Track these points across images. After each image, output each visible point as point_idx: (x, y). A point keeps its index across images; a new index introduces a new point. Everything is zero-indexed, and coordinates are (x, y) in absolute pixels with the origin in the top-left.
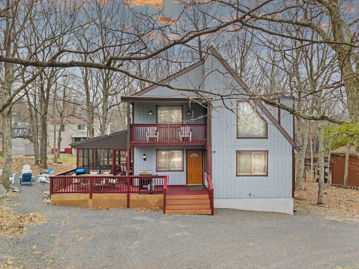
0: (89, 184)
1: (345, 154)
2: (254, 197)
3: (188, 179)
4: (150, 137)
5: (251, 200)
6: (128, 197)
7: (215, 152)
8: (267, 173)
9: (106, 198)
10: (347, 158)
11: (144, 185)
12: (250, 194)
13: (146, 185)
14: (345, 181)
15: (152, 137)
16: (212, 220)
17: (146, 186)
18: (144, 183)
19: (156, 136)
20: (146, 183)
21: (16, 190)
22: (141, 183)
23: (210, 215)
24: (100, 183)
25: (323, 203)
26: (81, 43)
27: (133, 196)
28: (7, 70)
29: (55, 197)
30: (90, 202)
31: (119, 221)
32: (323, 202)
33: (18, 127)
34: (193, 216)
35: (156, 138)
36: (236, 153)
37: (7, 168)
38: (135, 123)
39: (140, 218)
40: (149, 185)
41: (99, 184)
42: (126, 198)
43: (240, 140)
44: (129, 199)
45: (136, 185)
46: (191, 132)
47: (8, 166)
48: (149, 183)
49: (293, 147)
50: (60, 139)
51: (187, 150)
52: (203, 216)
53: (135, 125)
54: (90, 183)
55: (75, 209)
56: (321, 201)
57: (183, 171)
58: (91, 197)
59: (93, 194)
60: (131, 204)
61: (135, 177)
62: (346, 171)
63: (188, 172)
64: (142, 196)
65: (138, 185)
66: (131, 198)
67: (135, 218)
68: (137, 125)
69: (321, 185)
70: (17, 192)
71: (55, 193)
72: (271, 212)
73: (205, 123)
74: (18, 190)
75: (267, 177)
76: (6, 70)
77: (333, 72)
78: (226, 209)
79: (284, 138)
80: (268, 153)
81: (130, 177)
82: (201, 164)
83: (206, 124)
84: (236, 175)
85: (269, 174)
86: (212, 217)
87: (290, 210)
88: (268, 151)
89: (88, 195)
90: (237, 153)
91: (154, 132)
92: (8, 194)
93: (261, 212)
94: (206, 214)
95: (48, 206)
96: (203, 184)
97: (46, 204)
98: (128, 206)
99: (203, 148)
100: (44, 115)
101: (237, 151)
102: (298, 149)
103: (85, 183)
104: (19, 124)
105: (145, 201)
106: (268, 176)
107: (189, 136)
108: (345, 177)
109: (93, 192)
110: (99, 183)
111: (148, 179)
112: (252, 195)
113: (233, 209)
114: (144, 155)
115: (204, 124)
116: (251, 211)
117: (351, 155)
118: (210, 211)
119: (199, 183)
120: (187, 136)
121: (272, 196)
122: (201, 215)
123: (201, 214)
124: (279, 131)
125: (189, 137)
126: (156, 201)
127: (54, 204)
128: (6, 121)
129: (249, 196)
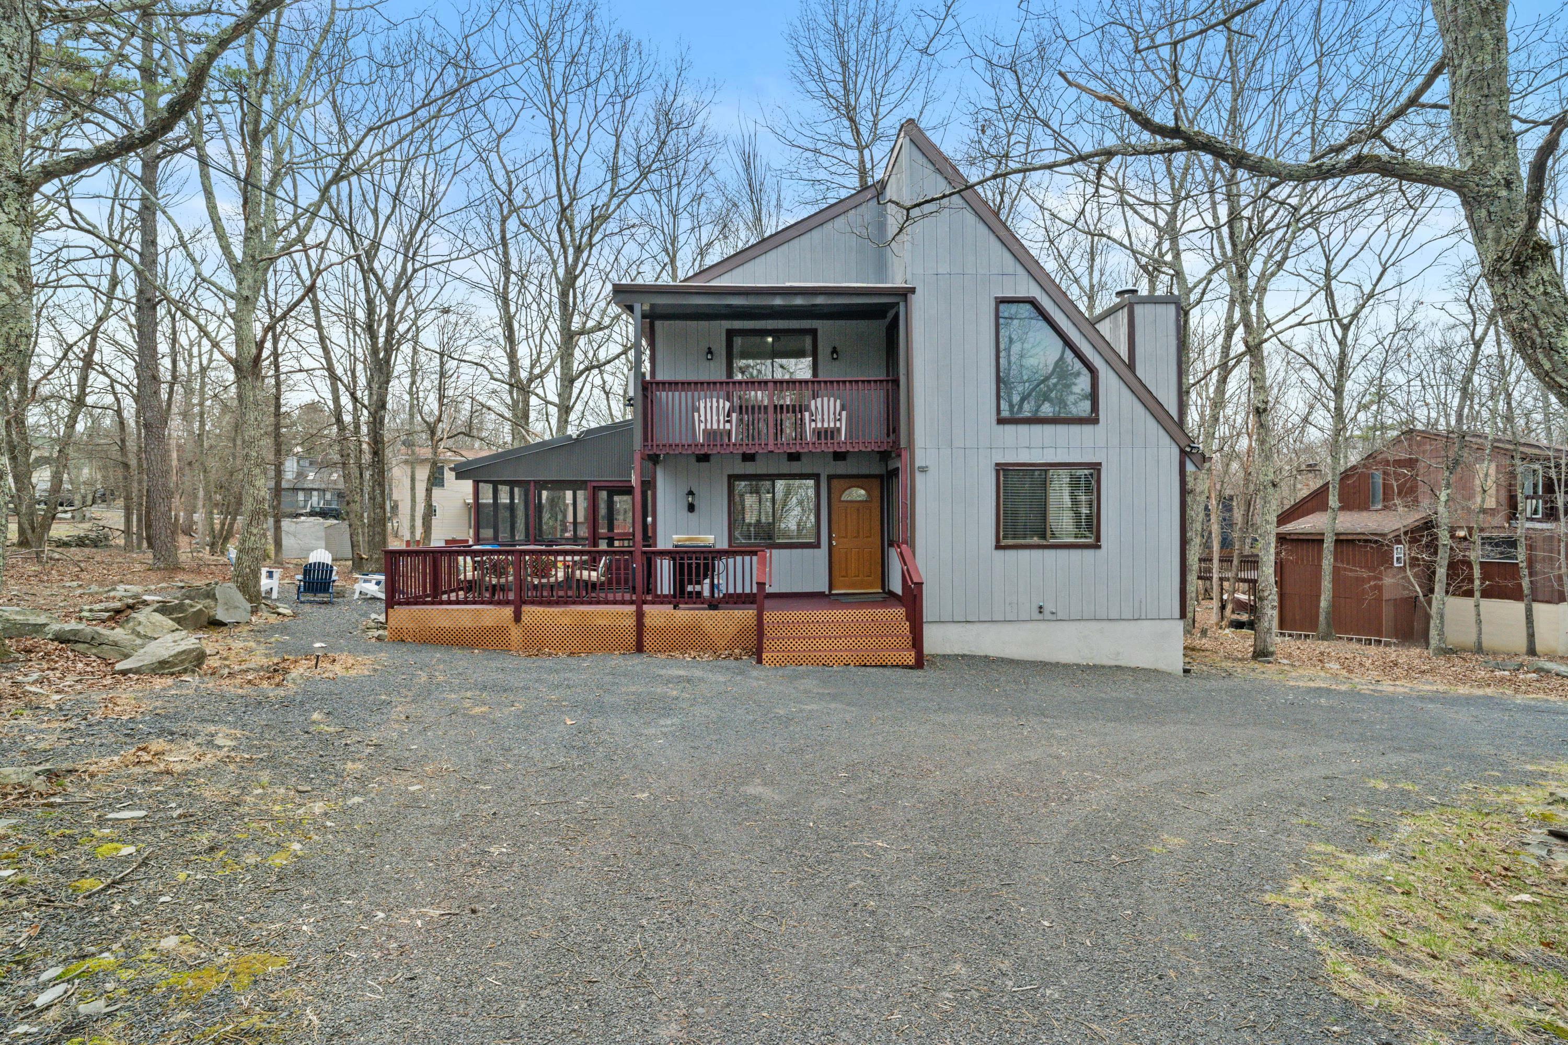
0: (511, 578)
1: (1323, 534)
2: (1054, 617)
3: (836, 573)
4: (709, 427)
5: (1042, 626)
6: (640, 615)
7: (923, 470)
8: (1098, 539)
9: (567, 621)
10: (1329, 545)
11: (690, 583)
12: (1041, 607)
13: (698, 583)
14: (1322, 618)
15: (715, 426)
16: (920, 680)
17: (698, 588)
18: (690, 574)
19: (728, 426)
20: (698, 575)
21: (280, 610)
22: (682, 574)
23: (911, 667)
24: (547, 576)
25: (1272, 654)
26: (489, 167)
27: (656, 614)
28: (251, 224)
29: (403, 615)
30: (515, 632)
31: (609, 679)
32: (1271, 649)
33: (306, 486)
34: (854, 669)
35: (729, 432)
36: (994, 474)
37: (253, 538)
38: (659, 377)
39: (682, 672)
40: (707, 581)
41: (544, 581)
42: (631, 622)
43: (1010, 429)
44: (643, 624)
45: (666, 592)
46: (844, 413)
47: (255, 531)
48: (705, 577)
49: (1182, 452)
50: (430, 511)
51: (830, 478)
52: (888, 672)
53: (658, 383)
54: (515, 575)
55: (467, 652)
56: (1266, 647)
57: (817, 545)
58: (517, 618)
59: (526, 608)
60: (647, 641)
61: (663, 553)
62: (1326, 584)
63: (834, 550)
65: (672, 589)
66: (647, 621)
67: (662, 672)
68: (664, 383)
69: (1266, 594)
70: (284, 615)
71: (400, 604)
72: (1110, 667)
73: (888, 375)
74: (287, 611)
75: (1097, 551)
76: (247, 224)
77: (1300, 229)
78: (963, 656)
79: (1152, 423)
80: (1099, 471)
81: (645, 553)
82: (878, 523)
83: (896, 382)
84: (994, 544)
85: (1103, 542)
86: (919, 673)
87: (1174, 661)
88: (1100, 464)
89: (508, 611)
90: (998, 472)
91: (721, 418)
92: (253, 619)
93: (1078, 665)
94: (897, 666)
95: (379, 644)
96: (883, 587)
97: (374, 640)
98: (640, 648)
99: (884, 472)
100: (376, 412)
101: (997, 465)
102: (1197, 459)
103: (499, 577)
104: (311, 476)
105: (693, 631)
106: (1099, 547)
107: (838, 425)
108: (1323, 604)
109: (525, 603)
110: (543, 577)
111: (702, 562)
112: (1047, 610)
113: (986, 657)
114: (691, 493)
115: (887, 381)
116: (1045, 664)
117: (1342, 537)
118: (913, 654)
119: (871, 587)
120: (832, 425)
121: (1113, 615)
122: (881, 669)
123: (881, 666)
124: (1136, 401)
125: (839, 430)
126: (732, 630)
127: (400, 639)
128: (248, 387)
129: (1036, 616)
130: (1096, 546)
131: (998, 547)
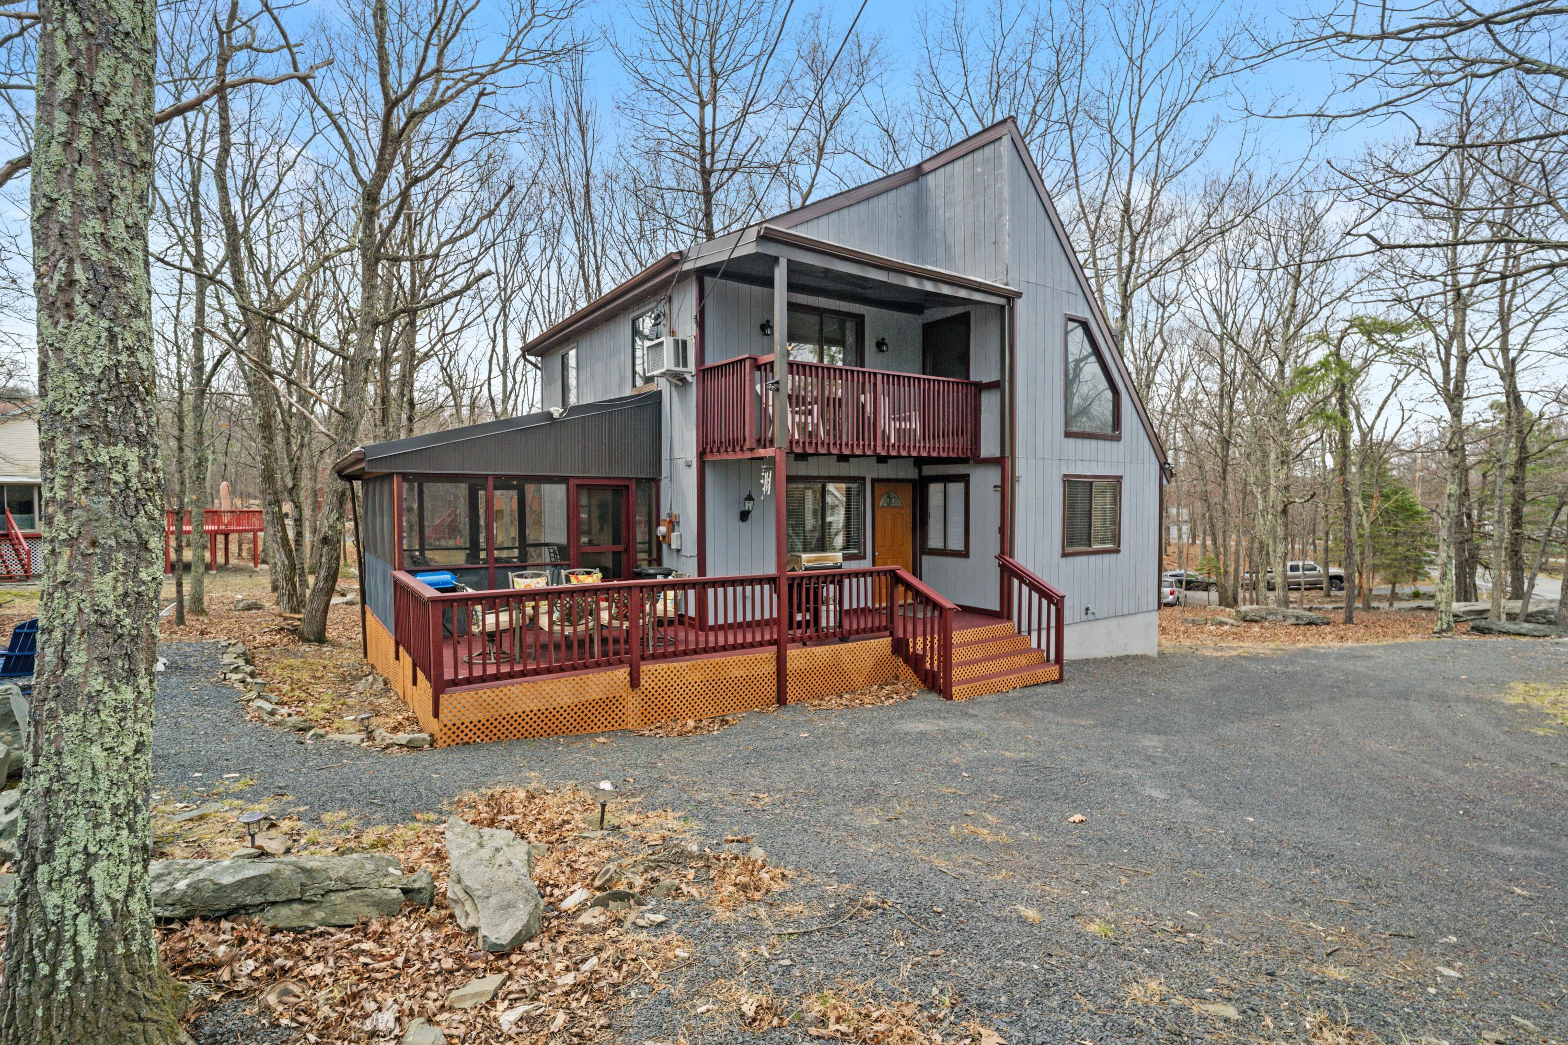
2: (1097, 617)
5: (1087, 626)
8: (1119, 544)
9: (695, 677)
12: (1087, 609)
27: (796, 657)
29: (466, 702)
34: (1028, 692)
36: (1060, 485)
42: (771, 668)
43: (1072, 442)
44: (785, 669)
49: (1161, 466)
51: (874, 481)
52: (1050, 690)
57: (863, 556)
58: (634, 682)
59: (644, 668)
63: (876, 560)
64: (822, 652)
65: (775, 615)
67: (904, 728)
71: (456, 683)
72: (1126, 657)
75: (1118, 555)
79: (1146, 442)
80: (1121, 484)
82: (911, 530)
84: (1061, 551)
85: (1122, 548)
87: (1154, 646)
88: (1121, 477)
89: (622, 674)
90: (1065, 483)
93: (1110, 659)
98: (784, 700)
99: (917, 477)
101: (1065, 476)
105: (835, 667)
106: (1120, 552)
112: (1092, 612)
114: (750, 498)
118: (1057, 668)
121: (1125, 612)
123: (1038, 684)
124: (1139, 421)
126: (869, 664)
127: (460, 741)
129: (1084, 617)
130: (1117, 551)
131: (1064, 555)
